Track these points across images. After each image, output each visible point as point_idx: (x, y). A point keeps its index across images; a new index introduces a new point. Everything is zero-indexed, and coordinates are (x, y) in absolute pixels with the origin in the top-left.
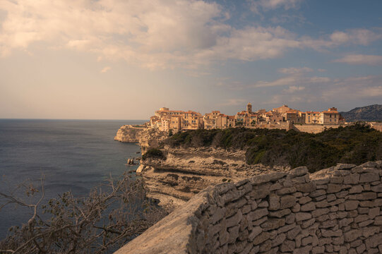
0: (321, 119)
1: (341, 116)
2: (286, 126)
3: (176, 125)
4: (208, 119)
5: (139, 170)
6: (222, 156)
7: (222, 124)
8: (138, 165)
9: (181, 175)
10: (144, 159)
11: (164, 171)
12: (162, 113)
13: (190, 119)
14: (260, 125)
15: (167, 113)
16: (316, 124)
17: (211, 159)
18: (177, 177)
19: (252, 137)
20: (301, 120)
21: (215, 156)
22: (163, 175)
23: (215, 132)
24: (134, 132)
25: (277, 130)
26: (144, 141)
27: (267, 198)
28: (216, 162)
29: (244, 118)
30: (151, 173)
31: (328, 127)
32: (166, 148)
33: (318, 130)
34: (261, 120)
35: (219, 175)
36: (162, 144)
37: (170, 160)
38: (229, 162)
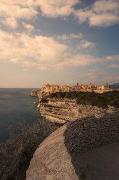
0: (103, 88)
1: (110, 87)
2: (90, 90)
3: (52, 90)
4: (63, 88)
5: (38, 106)
6: (68, 101)
7: (68, 90)
8: (38, 104)
9: (53, 108)
10: (40, 102)
11: (48, 107)
12: (46, 86)
13: (56, 88)
14: (81, 90)
15: (48, 86)
16: (101, 90)
17: (64, 103)
18: (52, 109)
19: (79, 95)
20: (96, 88)
21: (65, 101)
22: (47, 108)
23: (65, 93)
24: (36, 93)
25: (87, 92)
26: (40, 96)
27: (83, 124)
28: (66, 104)
29: (75, 87)
30: (43, 107)
31: (105, 91)
32: (48, 98)
33: (101, 92)
34: (82, 88)
35: (67, 108)
36: (47, 97)
37: (50, 103)
38: (71, 104)
